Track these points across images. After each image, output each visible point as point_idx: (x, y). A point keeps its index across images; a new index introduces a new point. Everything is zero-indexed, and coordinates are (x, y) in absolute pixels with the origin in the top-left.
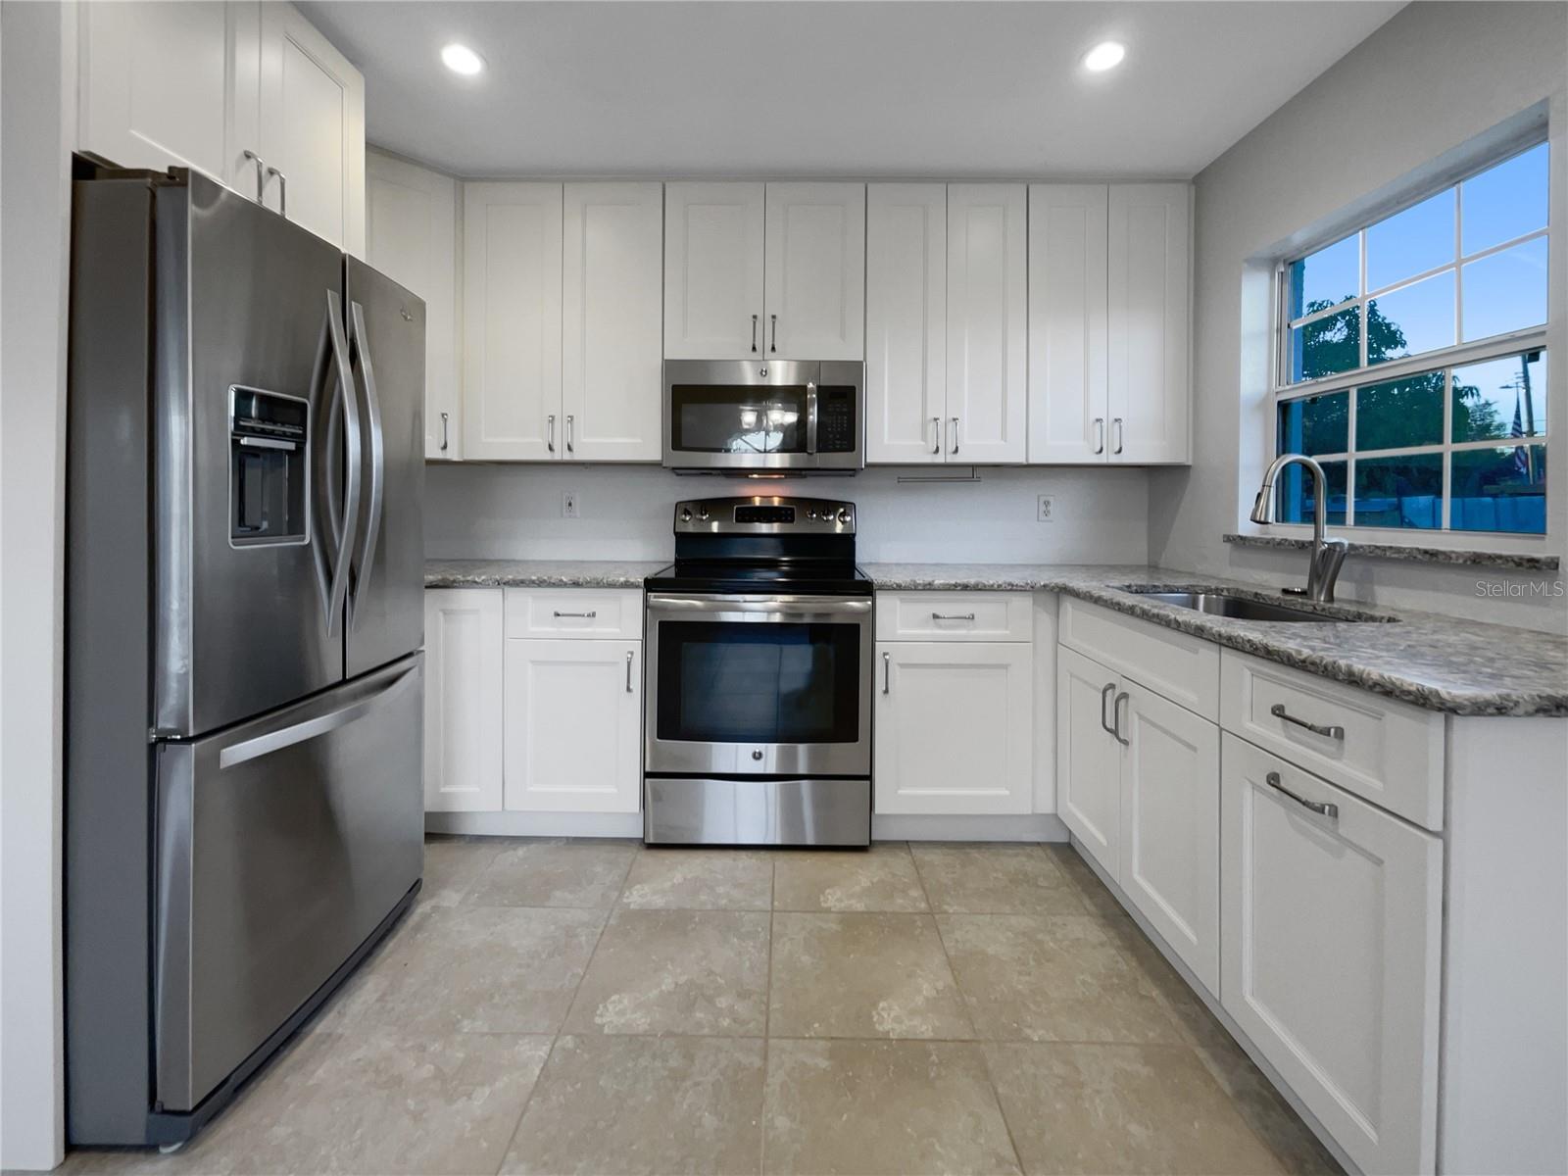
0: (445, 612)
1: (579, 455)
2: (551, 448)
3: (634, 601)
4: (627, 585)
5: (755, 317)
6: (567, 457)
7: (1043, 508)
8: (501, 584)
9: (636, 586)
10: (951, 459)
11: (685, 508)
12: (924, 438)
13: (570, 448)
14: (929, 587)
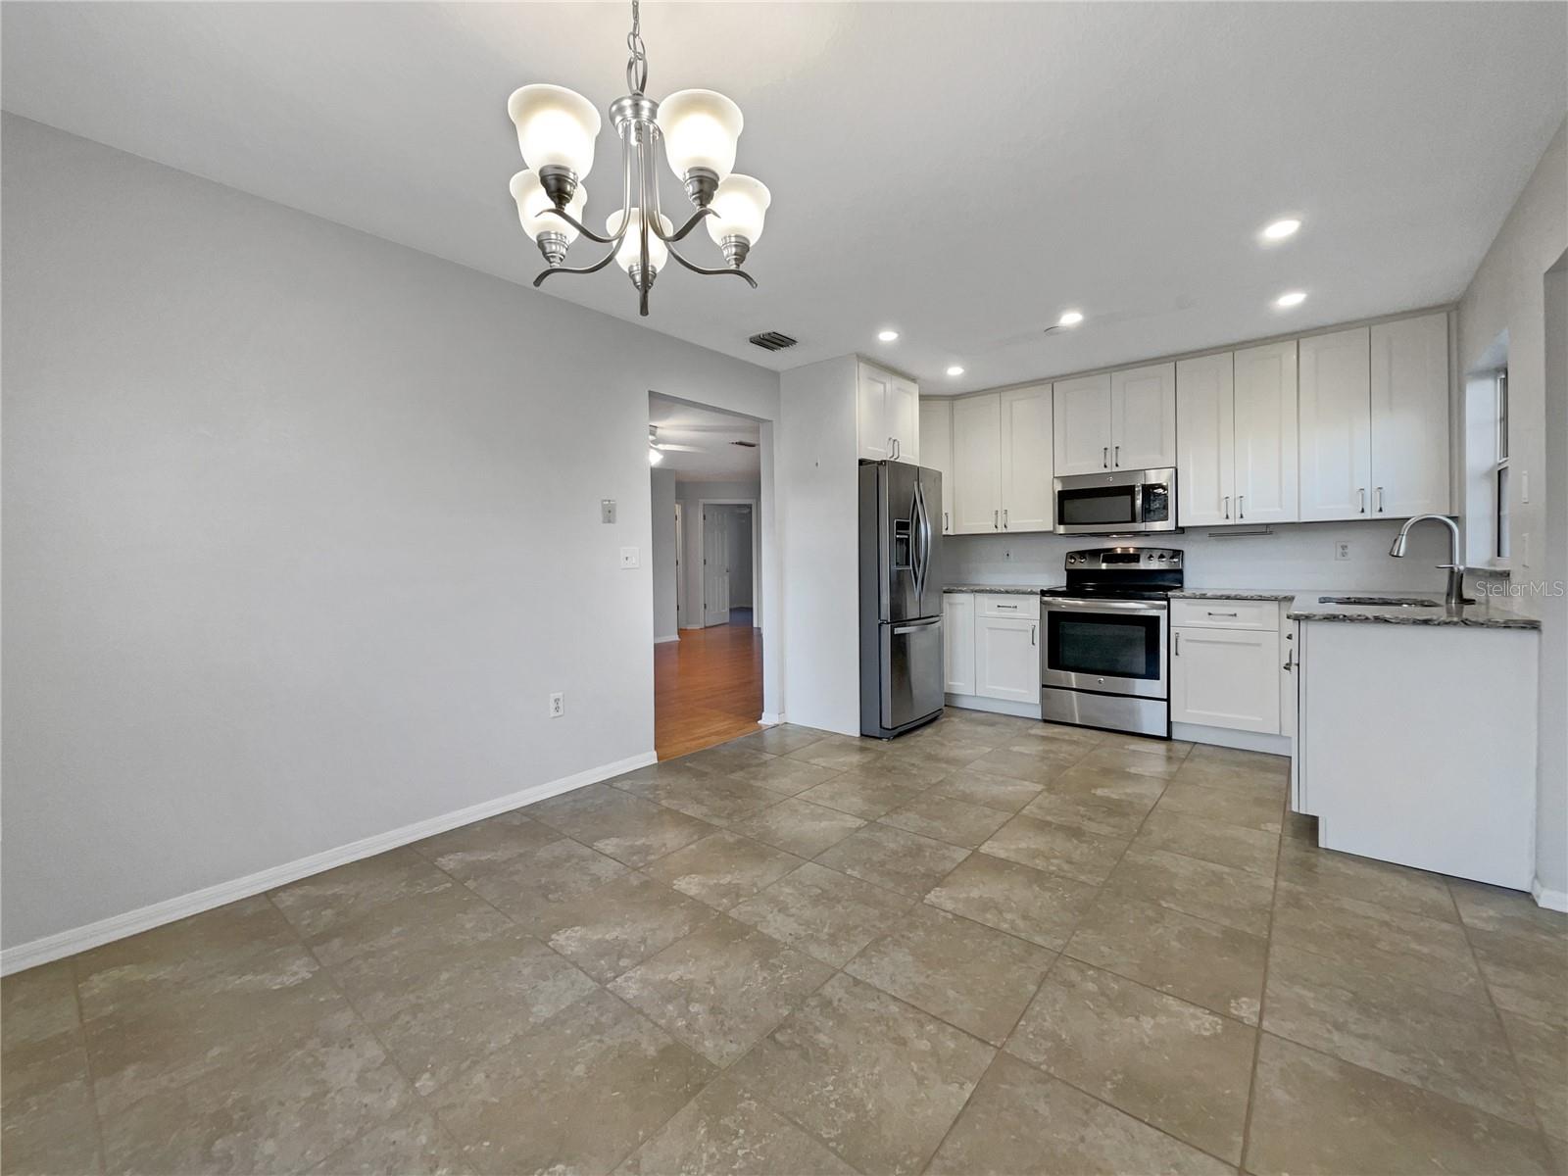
0: (950, 604)
1: (1010, 530)
2: (996, 527)
3: (1036, 600)
4: (1032, 593)
5: (1106, 449)
6: (1004, 531)
7: (1340, 550)
8: (972, 591)
9: (1036, 594)
10: (1239, 521)
11: (1071, 555)
12: (1219, 509)
13: (1005, 526)
14: (1203, 597)
